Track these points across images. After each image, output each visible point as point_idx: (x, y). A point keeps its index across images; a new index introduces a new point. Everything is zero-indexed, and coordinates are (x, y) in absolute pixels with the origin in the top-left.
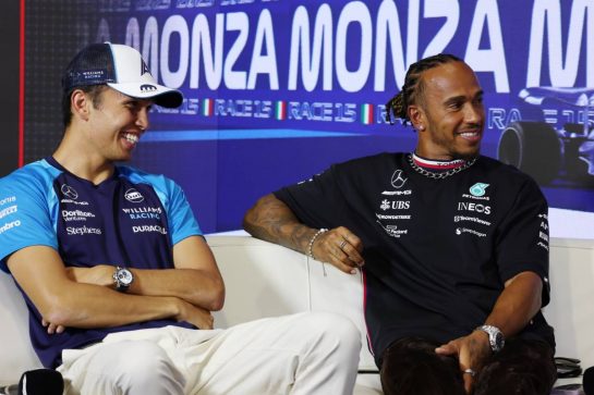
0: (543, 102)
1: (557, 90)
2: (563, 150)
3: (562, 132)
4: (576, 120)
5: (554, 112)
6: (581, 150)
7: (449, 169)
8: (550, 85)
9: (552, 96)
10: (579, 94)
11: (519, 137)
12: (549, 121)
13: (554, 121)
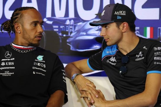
0: (53, 23)
1: (58, 18)
2: (61, 41)
3: (60, 34)
4: (65, 30)
5: (57, 27)
6: (68, 41)
7: (28, 49)
8: (55, 16)
9: (56, 21)
10: (66, 20)
11: (44, 36)
12: (55, 30)
13: (57, 30)
